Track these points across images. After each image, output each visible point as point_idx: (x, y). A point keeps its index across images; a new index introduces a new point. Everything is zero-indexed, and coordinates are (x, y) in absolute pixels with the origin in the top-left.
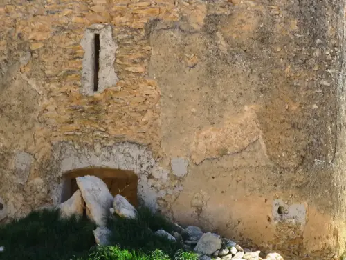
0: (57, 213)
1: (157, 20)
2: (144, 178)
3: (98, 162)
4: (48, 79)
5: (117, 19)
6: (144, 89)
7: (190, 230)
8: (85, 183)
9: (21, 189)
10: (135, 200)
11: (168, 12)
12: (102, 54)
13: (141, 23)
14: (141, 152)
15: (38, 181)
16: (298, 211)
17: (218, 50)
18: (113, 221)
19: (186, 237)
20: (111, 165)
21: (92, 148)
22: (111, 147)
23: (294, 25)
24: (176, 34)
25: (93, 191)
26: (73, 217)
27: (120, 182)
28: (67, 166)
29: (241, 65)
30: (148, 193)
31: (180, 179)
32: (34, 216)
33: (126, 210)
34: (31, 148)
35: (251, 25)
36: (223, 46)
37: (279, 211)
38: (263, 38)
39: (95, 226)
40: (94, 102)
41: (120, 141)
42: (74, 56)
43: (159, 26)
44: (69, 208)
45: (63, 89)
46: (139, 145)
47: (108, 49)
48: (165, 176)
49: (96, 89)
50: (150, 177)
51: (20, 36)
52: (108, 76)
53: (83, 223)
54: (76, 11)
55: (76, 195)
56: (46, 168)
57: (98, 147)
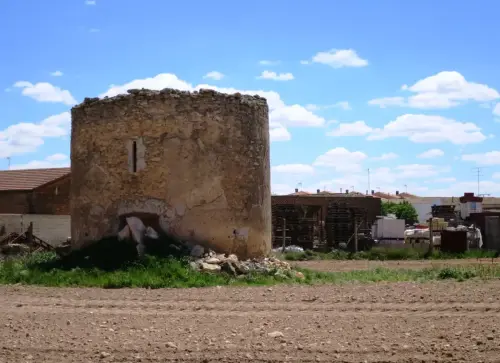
0: (116, 237)
1: (166, 134)
2: (162, 217)
3: (138, 209)
4: (110, 166)
5: (145, 133)
6: (161, 170)
7: (187, 243)
8: (131, 221)
9: (96, 224)
10: (158, 229)
11: (172, 129)
12: (138, 152)
13: (158, 135)
14: (159, 203)
15: (106, 220)
16: (245, 232)
17: (199, 148)
18: (146, 240)
19: (185, 248)
20: (145, 210)
21: (134, 202)
22: (144, 202)
23: (239, 133)
24: (176, 141)
25: (135, 225)
26: (125, 239)
27: (150, 220)
28: (121, 211)
29: (212, 155)
30: (164, 225)
31: (181, 217)
32: (104, 239)
33: (153, 235)
34: (102, 203)
35: (215, 135)
36: (202, 146)
37: (234, 232)
38: (223, 141)
39: (137, 244)
40: (134, 178)
41: (149, 198)
42: (123, 153)
43: (168, 136)
44: (123, 234)
45: (119, 171)
46: (160, 200)
47: (141, 149)
48: (173, 216)
49: (135, 171)
50: (165, 216)
51: (94, 144)
52: (141, 164)
53: (130, 242)
54: (124, 129)
55: (126, 227)
56: (110, 214)
57: (137, 201)
